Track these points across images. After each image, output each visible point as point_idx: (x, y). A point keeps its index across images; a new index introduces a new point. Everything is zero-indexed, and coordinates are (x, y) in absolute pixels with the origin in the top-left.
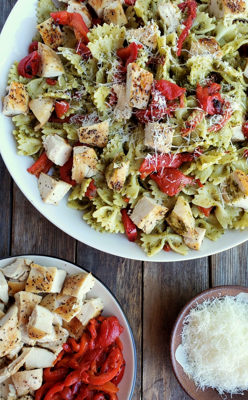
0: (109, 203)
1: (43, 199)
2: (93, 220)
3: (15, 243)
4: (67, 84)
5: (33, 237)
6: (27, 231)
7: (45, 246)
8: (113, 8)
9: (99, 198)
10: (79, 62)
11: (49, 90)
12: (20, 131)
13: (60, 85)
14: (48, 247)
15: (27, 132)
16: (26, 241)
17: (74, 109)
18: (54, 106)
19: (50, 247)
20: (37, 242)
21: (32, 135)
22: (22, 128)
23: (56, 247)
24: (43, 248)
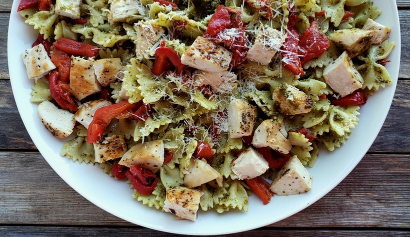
0: (324, 117)
1: (306, 192)
2: (335, 140)
3: (376, 224)
4: (176, 139)
5: (369, 203)
6: (362, 211)
7: (379, 189)
8: (102, 69)
9: (315, 128)
10: (155, 120)
11: (178, 162)
12: (221, 204)
13: (177, 147)
14: (380, 186)
15: (222, 196)
16: (374, 211)
17: (207, 137)
18: (200, 159)
19: (380, 184)
20: (374, 199)
21: (225, 192)
22: (217, 201)
23: (379, 176)
24: (381, 190)
